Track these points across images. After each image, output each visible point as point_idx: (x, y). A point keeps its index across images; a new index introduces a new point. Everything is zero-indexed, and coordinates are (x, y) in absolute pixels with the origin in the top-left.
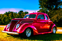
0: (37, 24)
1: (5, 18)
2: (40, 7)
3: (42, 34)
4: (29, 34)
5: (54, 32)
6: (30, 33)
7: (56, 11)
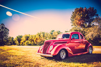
0: (71, 44)
1: (37, 39)
2: (72, 25)
3: (78, 54)
4: (63, 55)
5: (90, 53)
6: (65, 54)
7: (90, 28)
